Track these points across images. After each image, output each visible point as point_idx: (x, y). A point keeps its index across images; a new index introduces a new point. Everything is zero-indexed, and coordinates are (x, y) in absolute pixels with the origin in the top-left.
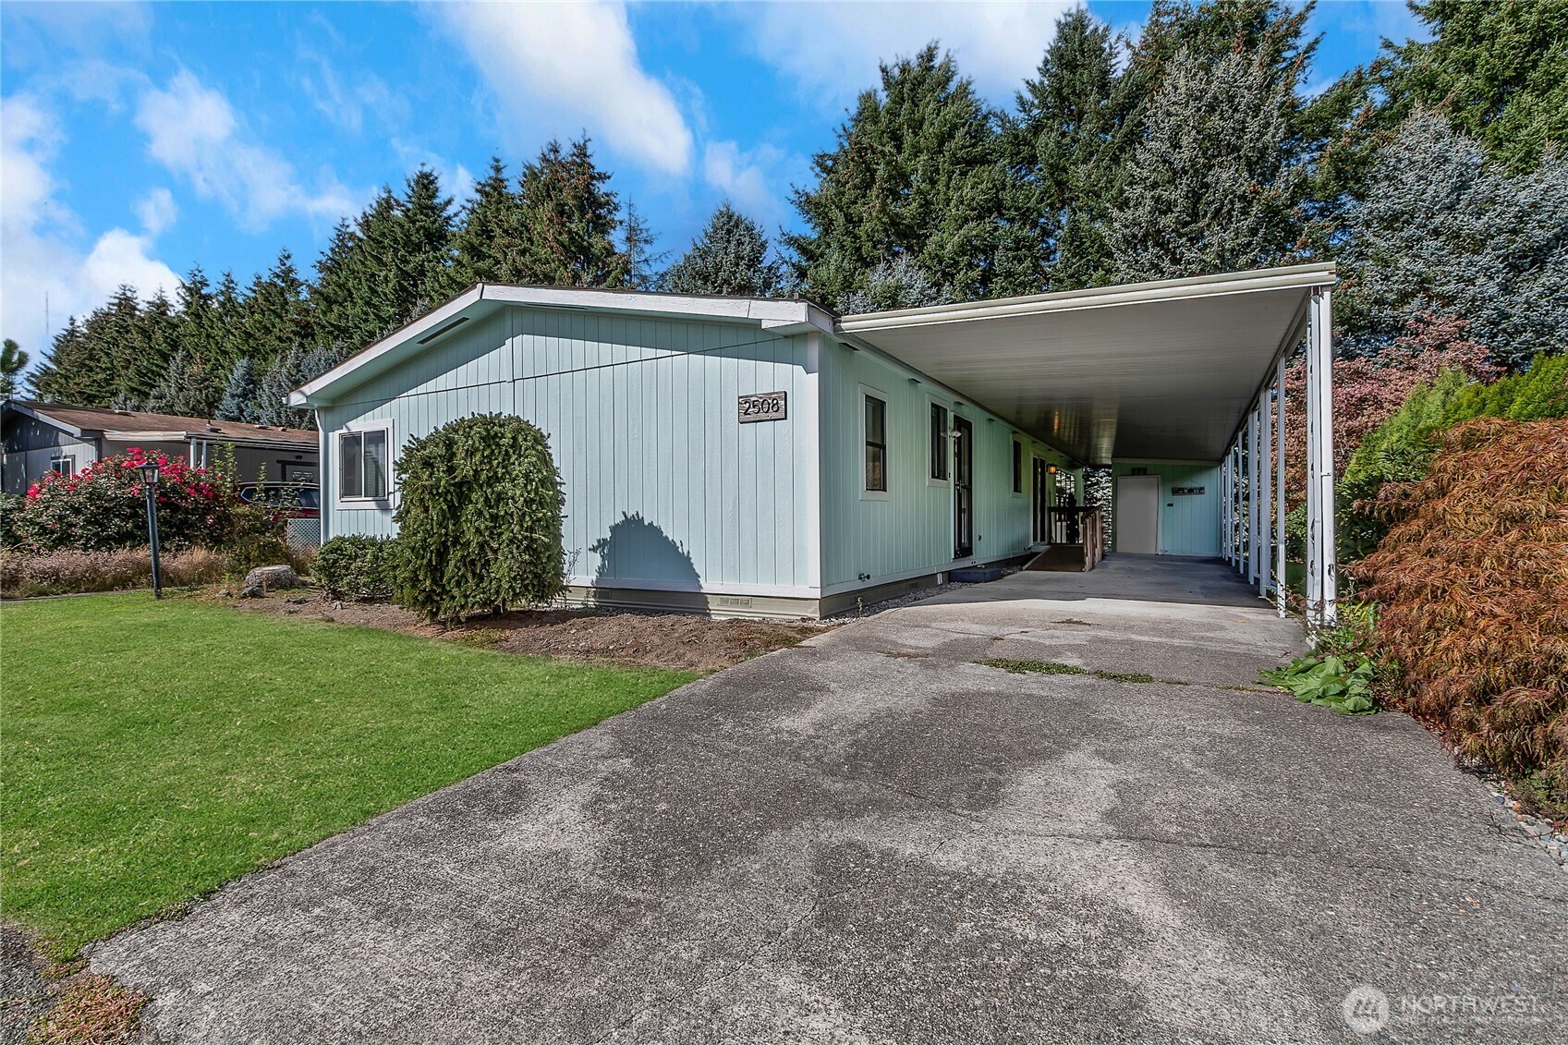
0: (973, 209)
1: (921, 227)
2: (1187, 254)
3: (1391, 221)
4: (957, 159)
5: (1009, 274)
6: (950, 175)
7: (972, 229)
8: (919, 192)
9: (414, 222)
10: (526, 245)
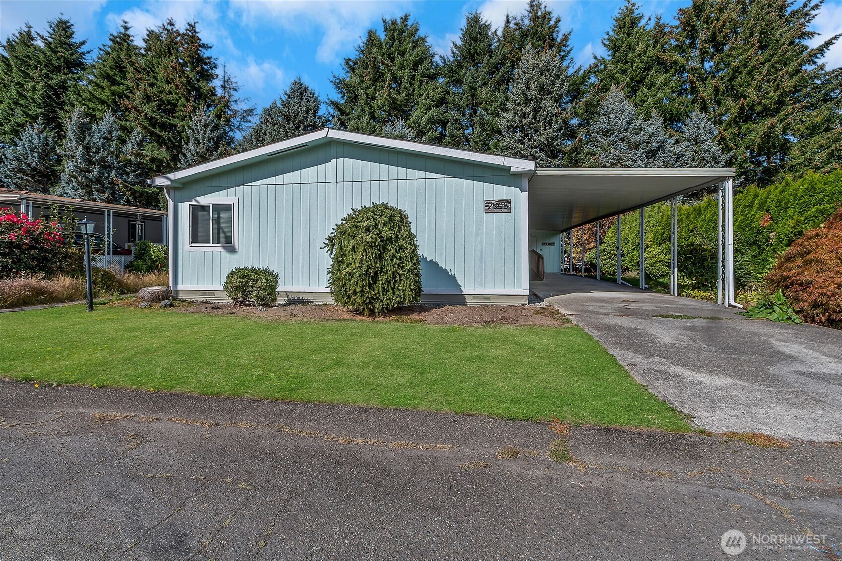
0: (433, 101)
1: (406, 105)
2: (535, 137)
3: (607, 133)
4: (424, 75)
5: (452, 136)
6: (421, 83)
7: (434, 111)
8: (406, 88)
9: (55, 52)
10: (152, 80)
